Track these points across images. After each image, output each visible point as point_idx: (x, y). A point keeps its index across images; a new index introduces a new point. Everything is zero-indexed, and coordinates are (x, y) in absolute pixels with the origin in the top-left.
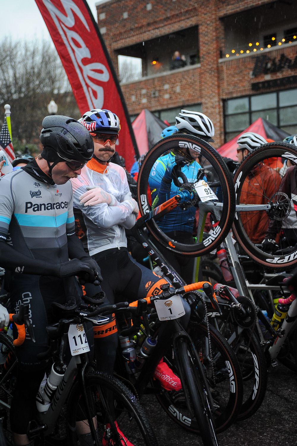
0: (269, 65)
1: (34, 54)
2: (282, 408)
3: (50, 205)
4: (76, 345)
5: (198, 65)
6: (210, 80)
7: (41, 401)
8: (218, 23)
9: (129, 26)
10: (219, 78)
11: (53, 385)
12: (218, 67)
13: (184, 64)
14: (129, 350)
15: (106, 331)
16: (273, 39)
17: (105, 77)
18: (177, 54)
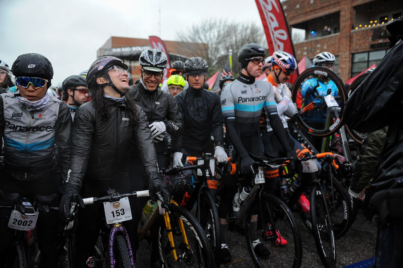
0: (382, 34)
1: (246, 29)
2: (374, 231)
3: (251, 99)
4: (258, 178)
5: (338, 34)
6: (345, 42)
7: (235, 205)
8: (352, 10)
9: (299, 12)
10: (351, 41)
11: (243, 198)
12: (350, 35)
13: (329, 33)
14: (284, 187)
15: (273, 174)
16: (386, 19)
17: (285, 37)
18: (326, 27)
